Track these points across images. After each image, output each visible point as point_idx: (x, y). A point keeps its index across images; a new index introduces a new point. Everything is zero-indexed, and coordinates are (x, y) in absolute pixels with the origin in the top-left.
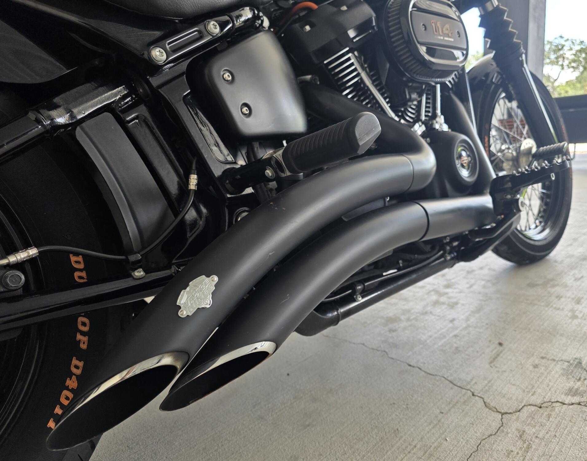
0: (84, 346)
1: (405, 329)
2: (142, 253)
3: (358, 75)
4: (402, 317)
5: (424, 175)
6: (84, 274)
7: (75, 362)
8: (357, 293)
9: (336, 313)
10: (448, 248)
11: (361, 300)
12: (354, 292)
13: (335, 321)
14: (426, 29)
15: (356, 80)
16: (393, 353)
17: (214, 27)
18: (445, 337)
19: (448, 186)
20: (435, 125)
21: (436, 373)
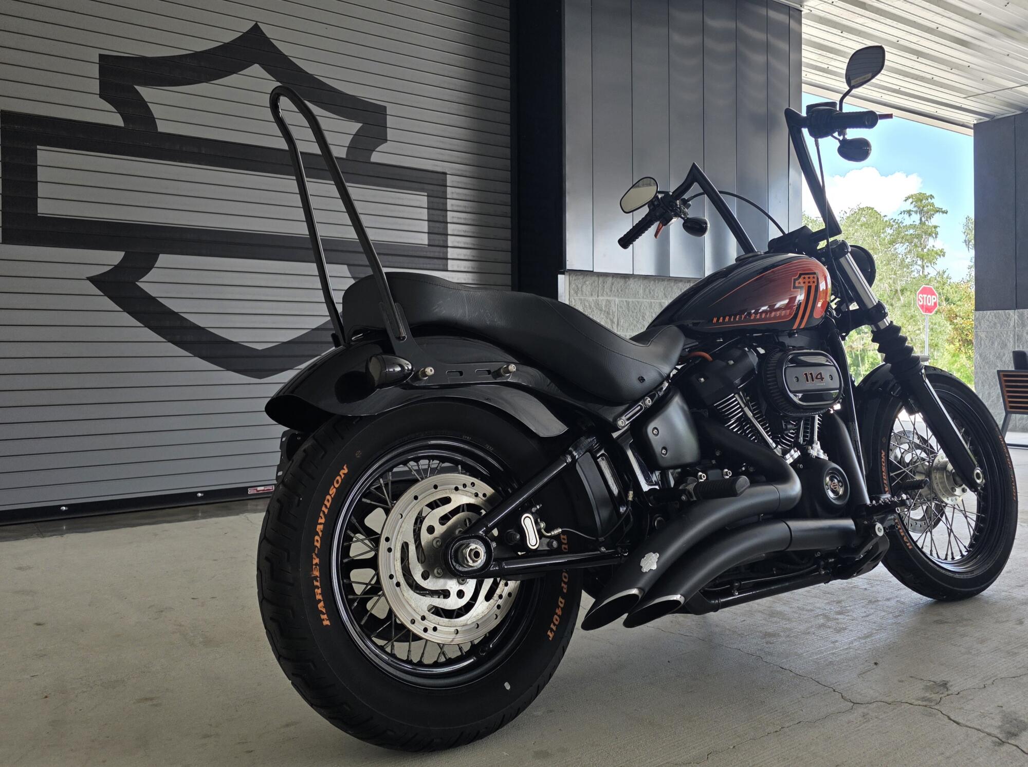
0: (565, 591)
1: (782, 643)
2: (605, 537)
3: (742, 410)
4: (782, 634)
5: (790, 500)
6: (566, 547)
7: (560, 599)
8: (735, 589)
9: (717, 601)
10: (822, 563)
11: (737, 595)
12: (732, 588)
13: (716, 608)
14: (798, 381)
15: (741, 414)
16: (769, 659)
17: (649, 402)
18: (823, 653)
19: (818, 508)
20: (810, 451)
21: (805, 675)
